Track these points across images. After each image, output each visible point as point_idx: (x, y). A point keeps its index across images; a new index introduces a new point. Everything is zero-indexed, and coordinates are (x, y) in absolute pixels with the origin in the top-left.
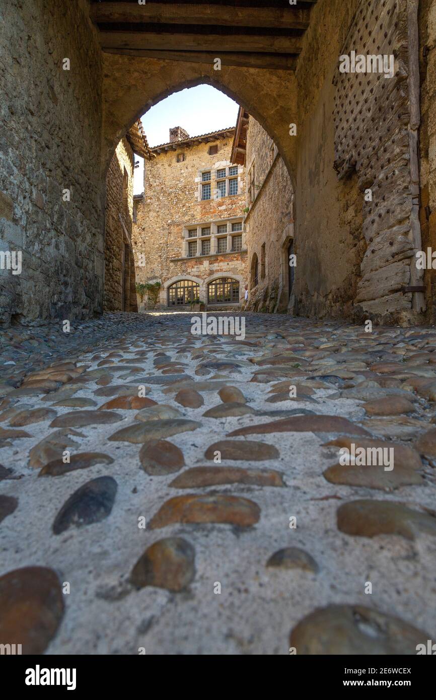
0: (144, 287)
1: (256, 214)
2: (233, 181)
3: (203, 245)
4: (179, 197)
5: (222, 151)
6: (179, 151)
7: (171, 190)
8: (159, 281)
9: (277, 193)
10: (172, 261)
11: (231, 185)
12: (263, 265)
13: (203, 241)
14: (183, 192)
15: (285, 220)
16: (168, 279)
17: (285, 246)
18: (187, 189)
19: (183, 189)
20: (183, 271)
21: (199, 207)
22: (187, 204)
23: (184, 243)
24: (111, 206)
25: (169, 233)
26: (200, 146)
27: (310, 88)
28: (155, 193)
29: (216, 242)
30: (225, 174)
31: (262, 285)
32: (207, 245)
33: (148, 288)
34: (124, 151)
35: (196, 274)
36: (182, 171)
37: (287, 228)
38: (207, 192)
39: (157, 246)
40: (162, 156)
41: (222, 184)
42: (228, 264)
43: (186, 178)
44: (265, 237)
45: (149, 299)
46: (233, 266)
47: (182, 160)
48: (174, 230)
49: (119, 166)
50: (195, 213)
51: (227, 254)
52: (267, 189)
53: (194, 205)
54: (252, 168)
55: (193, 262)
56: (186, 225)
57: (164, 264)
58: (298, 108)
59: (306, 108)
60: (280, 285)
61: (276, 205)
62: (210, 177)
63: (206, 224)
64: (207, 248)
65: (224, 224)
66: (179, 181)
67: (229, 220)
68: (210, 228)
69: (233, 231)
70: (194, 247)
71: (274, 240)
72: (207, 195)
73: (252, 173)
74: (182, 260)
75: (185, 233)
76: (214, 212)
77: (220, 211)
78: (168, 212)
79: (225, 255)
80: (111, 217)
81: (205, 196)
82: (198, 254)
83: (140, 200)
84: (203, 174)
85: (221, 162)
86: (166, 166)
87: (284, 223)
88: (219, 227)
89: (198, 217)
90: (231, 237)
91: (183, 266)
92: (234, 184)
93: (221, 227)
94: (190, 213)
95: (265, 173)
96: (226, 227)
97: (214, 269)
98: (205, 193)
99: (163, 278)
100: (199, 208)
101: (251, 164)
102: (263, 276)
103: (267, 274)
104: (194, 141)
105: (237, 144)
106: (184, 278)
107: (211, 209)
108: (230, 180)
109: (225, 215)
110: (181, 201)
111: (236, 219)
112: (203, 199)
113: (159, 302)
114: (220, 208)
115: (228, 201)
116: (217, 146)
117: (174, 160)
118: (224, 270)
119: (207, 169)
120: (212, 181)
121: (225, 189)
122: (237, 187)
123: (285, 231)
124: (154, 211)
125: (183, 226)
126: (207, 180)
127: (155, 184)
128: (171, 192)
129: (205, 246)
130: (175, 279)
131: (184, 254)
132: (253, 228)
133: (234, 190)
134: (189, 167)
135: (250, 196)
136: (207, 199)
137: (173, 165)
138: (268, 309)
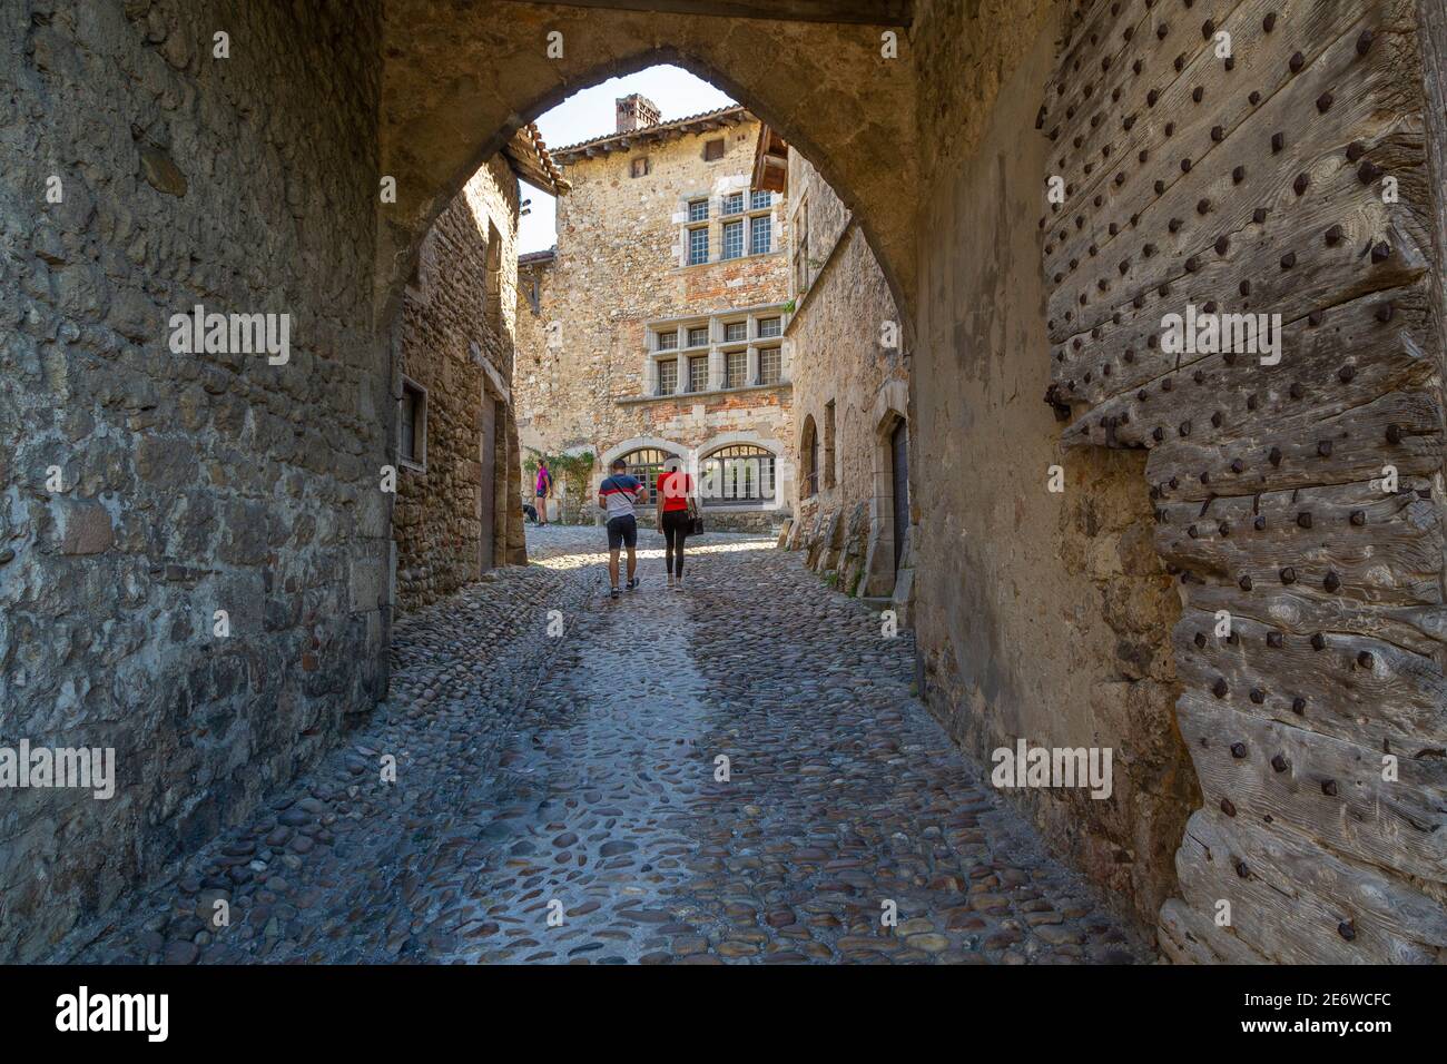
0: (557, 463)
1: (812, 321)
2: (760, 220)
3: (691, 368)
4: (635, 256)
5: (733, 153)
6: (635, 152)
7: (617, 241)
8: (591, 449)
9: (862, 289)
10: (620, 404)
11: (756, 230)
12: (830, 451)
13: (692, 359)
14: (645, 245)
15: (884, 365)
16: (612, 445)
17: (885, 430)
18: (654, 239)
19: (646, 239)
20: (647, 428)
21: (682, 280)
22: (655, 274)
23: (647, 362)
24: (449, 332)
25: (614, 339)
26: (684, 140)
27: (955, 92)
28: (582, 248)
29: (722, 361)
30: (741, 204)
31: (828, 502)
32: (701, 368)
33: (565, 466)
34: (490, 184)
35: (677, 434)
36: (644, 198)
37: (888, 388)
38: (701, 247)
39: (587, 368)
40: (598, 163)
41: (735, 227)
42: (749, 413)
43: (651, 213)
44: (833, 385)
45: (568, 490)
46: (761, 419)
47: (642, 171)
48: (625, 332)
49: (473, 225)
50: (673, 294)
51: (747, 391)
52: (838, 271)
53: (670, 277)
54: (802, 209)
55: (669, 408)
56: (653, 320)
57: (603, 411)
58: (920, 128)
59: (942, 139)
60: (873, 525)
61: (861, 319)
62: (707, 211)
63: (699, 319)
64: (701, 375)
65: (738, 320)
66: (636, 219)
67: (750, 311)
68: (707, 328)
69: (760, 335)
70: (671, 372)
71: (858, 405)
72: (700, 254)
73: (802, 220)
74: (644, 402)
75: (651, 340)
76: (714, 294)
77: (731, 291)
78: (611, 291)
79: (741, 393)
80: (447, 361)
81: (695, 255)
82: (679, 390)
83: (549, 262)
84: (690, 204)
85: (732, 178)
86: (607, 185)
87: (879, 372)
88: (727, 327)
89: (680, 303)
90: (755, 351)
91: (646, 417)
92: (762, 229)
93: (731, 327)
94: (661, 294)
95: (832, 230)
96: (745, 328)
97: (718, 424)
98: (695, 248)
99: (599, 443)
100: (681, 283)
101: (798, 199)
102: (830, 479)
103: (839, 481)
104: (669, 131)
105: (767, 145)
106: (647, 443)
107: (709, 284)
108: (752, 219)
109: (742, 300)
110: (641, 265)
111: (766, 309)
112: (692, 261)
113: (591, 498)
114: (731, 284)
115: (748, 268)
116: (722, 141)
117: (625, 172)
118: (740, 427)
119: (700, 195)
120: (711, 220)
121: (741, 240)
122: (769, 234)
123: (882, 393)
124: (580, 288)
125: (645, 323)
126: (701, 218)
127: (581, 227)
128: (619, 246)
129: (695, 369)
130: (626, 446)
131: (648, 389)
132: (806, 355)
133: (762, 243)
134: (658, 189)
135: (798, 272)
136: (700, 261)
137: (621, 183)
138: (843, 582)
